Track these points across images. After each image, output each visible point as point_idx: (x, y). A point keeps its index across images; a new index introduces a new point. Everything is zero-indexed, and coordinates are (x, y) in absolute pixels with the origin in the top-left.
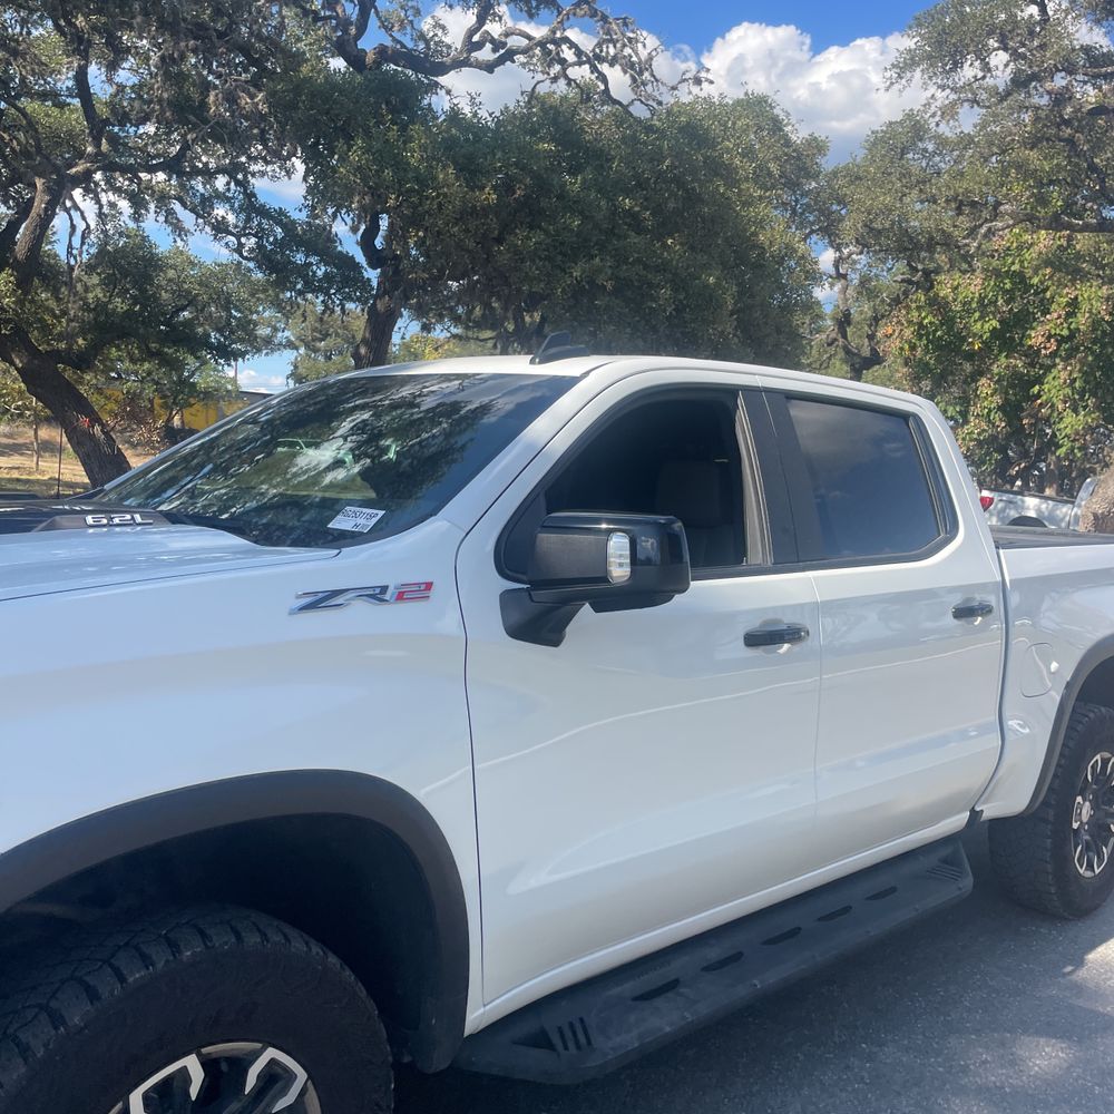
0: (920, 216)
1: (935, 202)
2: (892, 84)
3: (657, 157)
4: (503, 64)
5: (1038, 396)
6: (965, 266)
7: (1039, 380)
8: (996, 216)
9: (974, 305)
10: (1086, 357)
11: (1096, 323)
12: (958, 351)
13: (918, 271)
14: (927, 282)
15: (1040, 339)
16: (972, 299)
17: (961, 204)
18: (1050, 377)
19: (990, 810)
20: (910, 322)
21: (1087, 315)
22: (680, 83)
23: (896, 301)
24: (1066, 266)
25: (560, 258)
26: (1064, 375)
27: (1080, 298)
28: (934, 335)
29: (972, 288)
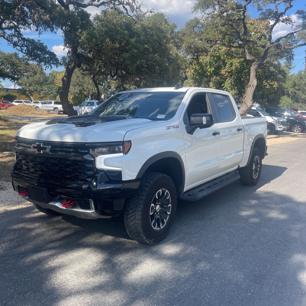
0: (200, 44)
1: (202, 40)
2: (193, 12)
3: (152, 35)
4: (102, 5)
5: (223, 86)
6: (206, 54)
7: (223, 82)
8: (216, 44)
9: (208, 64)
10: (235, 77)
11: (237, 68)
12: (204, 75)
13: (195, 56)
14: (197, 59)
15: (224, 72)
16: (207, 62)
17: (208, 41)
18: (226, 82)
19: (241, 166)
20: (193, 68)
21: (235, 66)
22: (147, 12)
23: (191, 63)
24: (229, 55)
25: (133, 59)
26: (230, 81)
27: (233, 62)
28: (199, 72)
29: (207, 60)
